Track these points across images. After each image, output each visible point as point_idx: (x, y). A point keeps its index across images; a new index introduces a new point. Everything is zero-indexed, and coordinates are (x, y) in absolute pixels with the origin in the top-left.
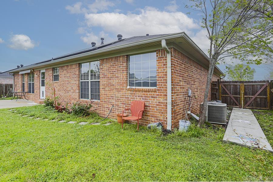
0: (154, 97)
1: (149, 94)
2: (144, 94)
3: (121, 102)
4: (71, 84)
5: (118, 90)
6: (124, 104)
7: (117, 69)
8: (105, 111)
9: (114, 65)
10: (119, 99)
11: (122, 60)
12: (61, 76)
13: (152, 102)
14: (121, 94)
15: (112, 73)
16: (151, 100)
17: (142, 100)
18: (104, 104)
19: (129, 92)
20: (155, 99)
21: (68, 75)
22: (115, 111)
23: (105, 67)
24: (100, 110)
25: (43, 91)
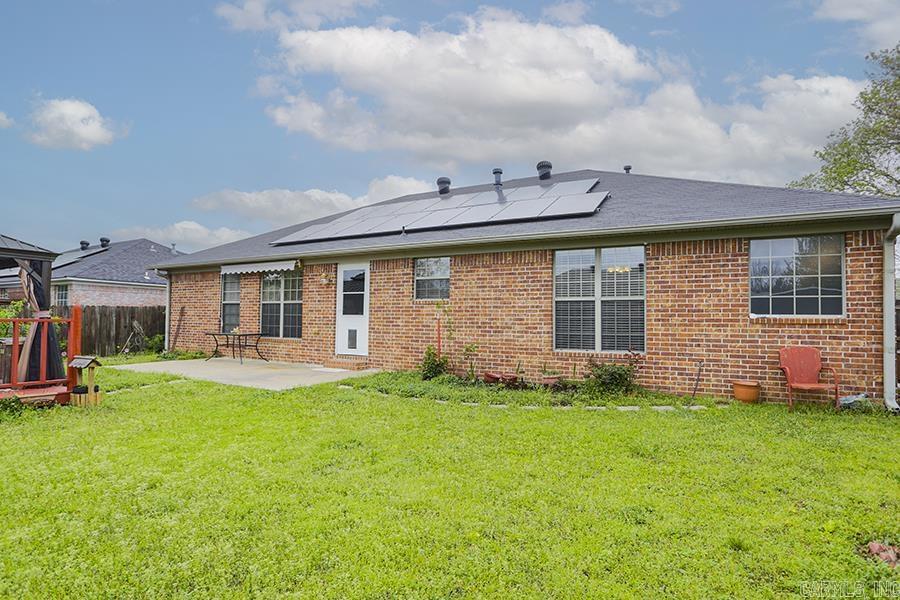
0: (839, 338)
1: (824, 332)
2: (808, 332)
3: (729, 354)
4: (514, 307)
5: (718, 324)
6: (739, 357)
7: (714, 271)
8: (665, 378)
9: (704, 259)
10: (721, 346)
11: (734, 248)
13: (832, 349)
14: (729, 333)
15: (697, 281)
16: (830, 344)
17: (800, 345)
18: (665, 359)
19: (758, 327)
20: (843, 342)
21: (499, 282)
22: (709, 375)
23: (667, 263)
24: (648, 377)
25: (356, 331)
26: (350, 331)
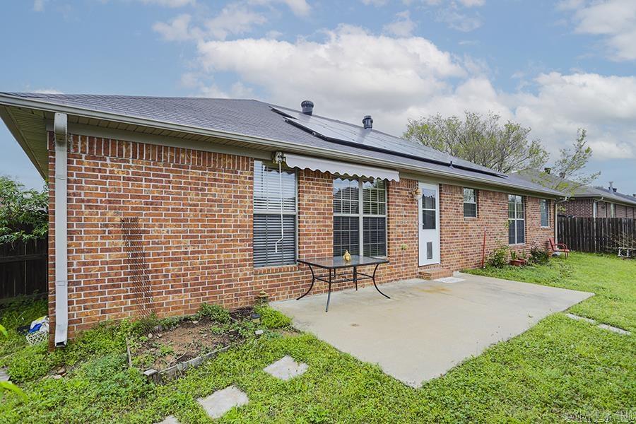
4: (499, 223)
5: (537, 230)
7: (536, 210)
9: (535, 205)
12: (483, 208)
14: (538, 234)
15: (534, 213)
19: (542, 231)
23: (529, 205)
25: (431, 243)
26: (428, 243)
